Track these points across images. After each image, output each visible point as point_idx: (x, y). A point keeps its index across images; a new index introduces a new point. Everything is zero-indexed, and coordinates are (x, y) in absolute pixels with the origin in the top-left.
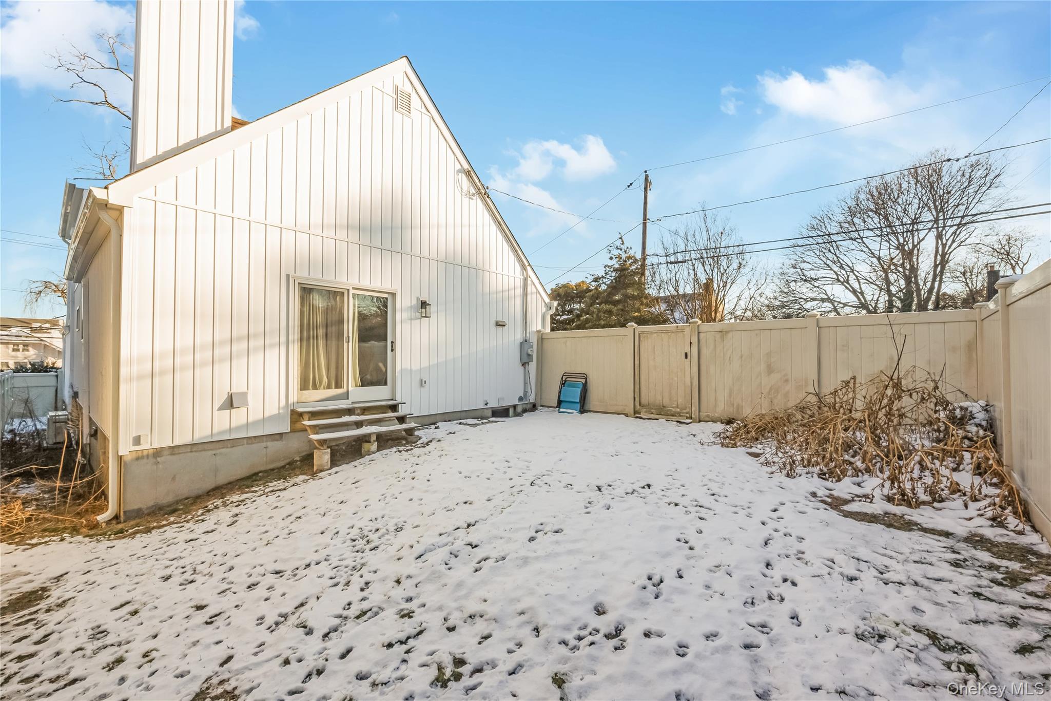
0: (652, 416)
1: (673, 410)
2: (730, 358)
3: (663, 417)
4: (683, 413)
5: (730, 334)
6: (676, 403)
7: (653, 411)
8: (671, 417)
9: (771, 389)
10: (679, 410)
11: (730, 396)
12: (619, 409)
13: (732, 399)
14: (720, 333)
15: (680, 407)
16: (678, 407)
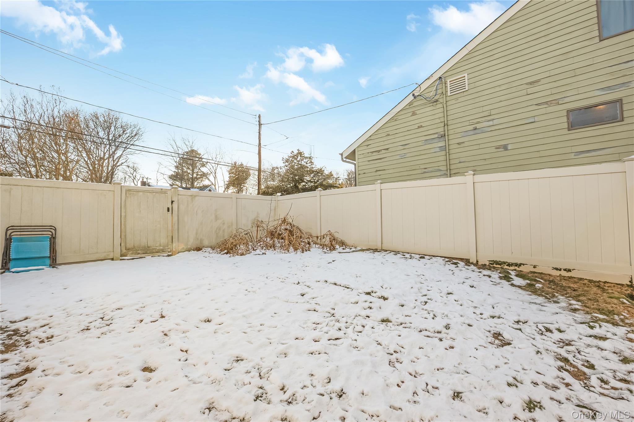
0: (139, 256)
1: (158, 248)
2: (197, 212)
3: (149, 254)
4: (165, 249)
5: (197, 198)
6: (159, 243)
7: (139, 251)
8: (156, 254)
9: (217, 229)
10: (162, 248)
11: (197, 234)
12: (102, 256)
13: (198, 236)
14: (191, 196)
15: (162, 245)
16: (160, 246)
